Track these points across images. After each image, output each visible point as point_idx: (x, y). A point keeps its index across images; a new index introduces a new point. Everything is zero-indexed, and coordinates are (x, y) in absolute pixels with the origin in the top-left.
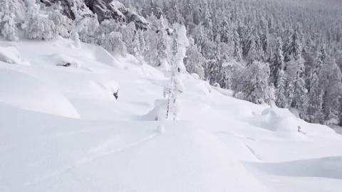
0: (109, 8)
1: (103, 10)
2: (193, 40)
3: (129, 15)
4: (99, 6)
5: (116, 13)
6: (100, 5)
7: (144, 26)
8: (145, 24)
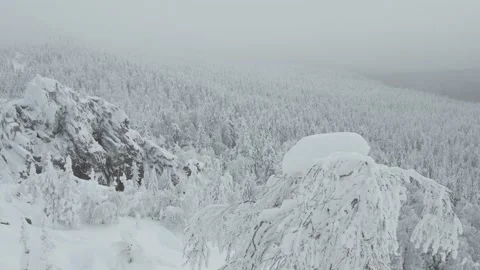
0: (124, 141)
1: (116, 144)
2: (231, 177)
3: (148, 147)
4: (111, 140)
5: (132, 147)
6: (111, 137)
7: (168, 163)
8: (170, 160)
